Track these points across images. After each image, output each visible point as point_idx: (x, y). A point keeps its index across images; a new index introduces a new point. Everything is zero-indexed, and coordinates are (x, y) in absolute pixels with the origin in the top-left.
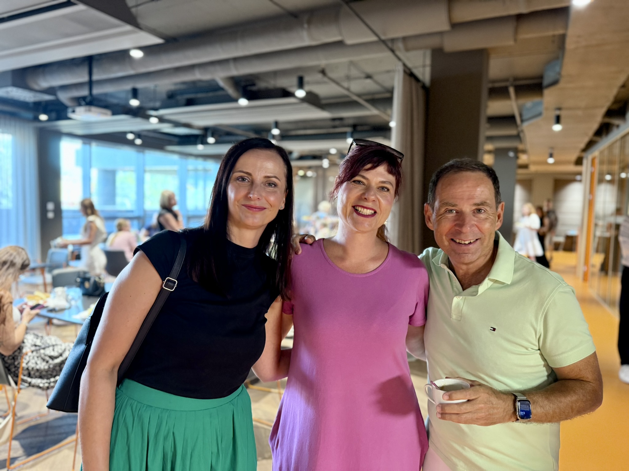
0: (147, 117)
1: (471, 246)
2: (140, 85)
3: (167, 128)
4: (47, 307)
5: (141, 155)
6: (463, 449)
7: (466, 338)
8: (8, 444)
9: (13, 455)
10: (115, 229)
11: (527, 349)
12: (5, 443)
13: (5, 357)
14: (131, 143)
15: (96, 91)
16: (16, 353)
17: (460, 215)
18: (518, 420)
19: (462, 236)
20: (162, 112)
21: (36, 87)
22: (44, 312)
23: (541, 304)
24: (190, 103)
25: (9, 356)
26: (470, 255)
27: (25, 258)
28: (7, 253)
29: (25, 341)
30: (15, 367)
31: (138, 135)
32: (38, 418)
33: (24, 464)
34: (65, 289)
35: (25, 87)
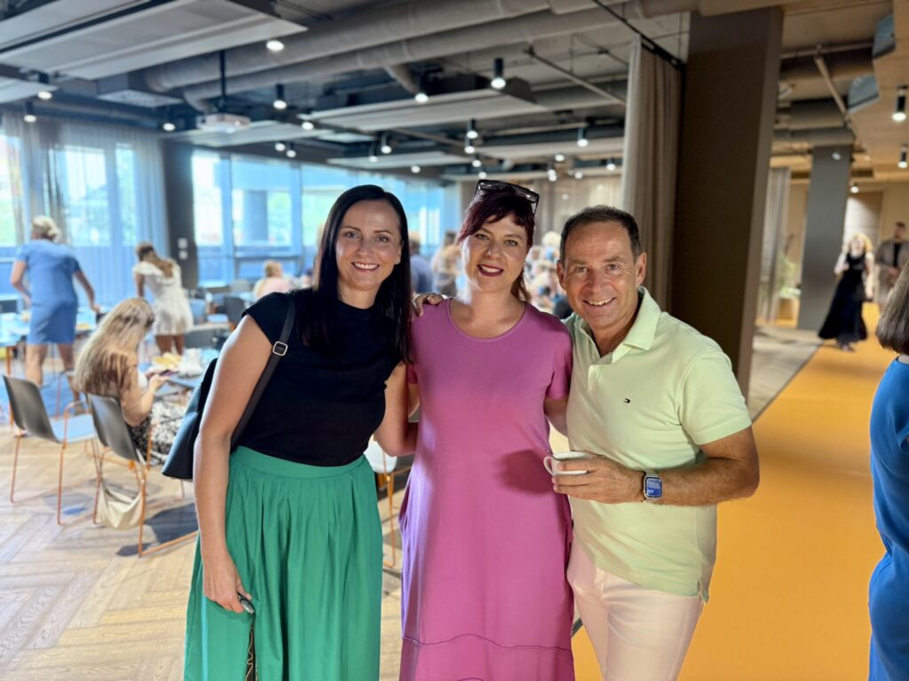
0: (300, 122)
1: (605, 307)
2: (286, 80)
3: (326, 135)
4: (177, 372)
5: (296, 172)
6: (599, 535)
7: (600, 412)
8: (138, 528)
9: (145, 540)
10: (263, 274)
11: (664, 423)
12: (135, 525)
13: (132, 428)
14: (282, 156)
15: (231, 90)
16: (144, 425)
17: (590, 271)
18: (645, 499)
19: (595, 297)
20: (316, 115)
21: (158, 89)
22: (174, 378)
23: (680, 372)
24: (353, 101)
25: (137, 428)
26: (605, 317)
27: (150, 313)
28: (130, 307)
29: (153, 411)
30: (144, 440)
31: (291, 144)
32: (172, 503)
33: (157, 550)
34: (199, 351)
35: (145, 89)
